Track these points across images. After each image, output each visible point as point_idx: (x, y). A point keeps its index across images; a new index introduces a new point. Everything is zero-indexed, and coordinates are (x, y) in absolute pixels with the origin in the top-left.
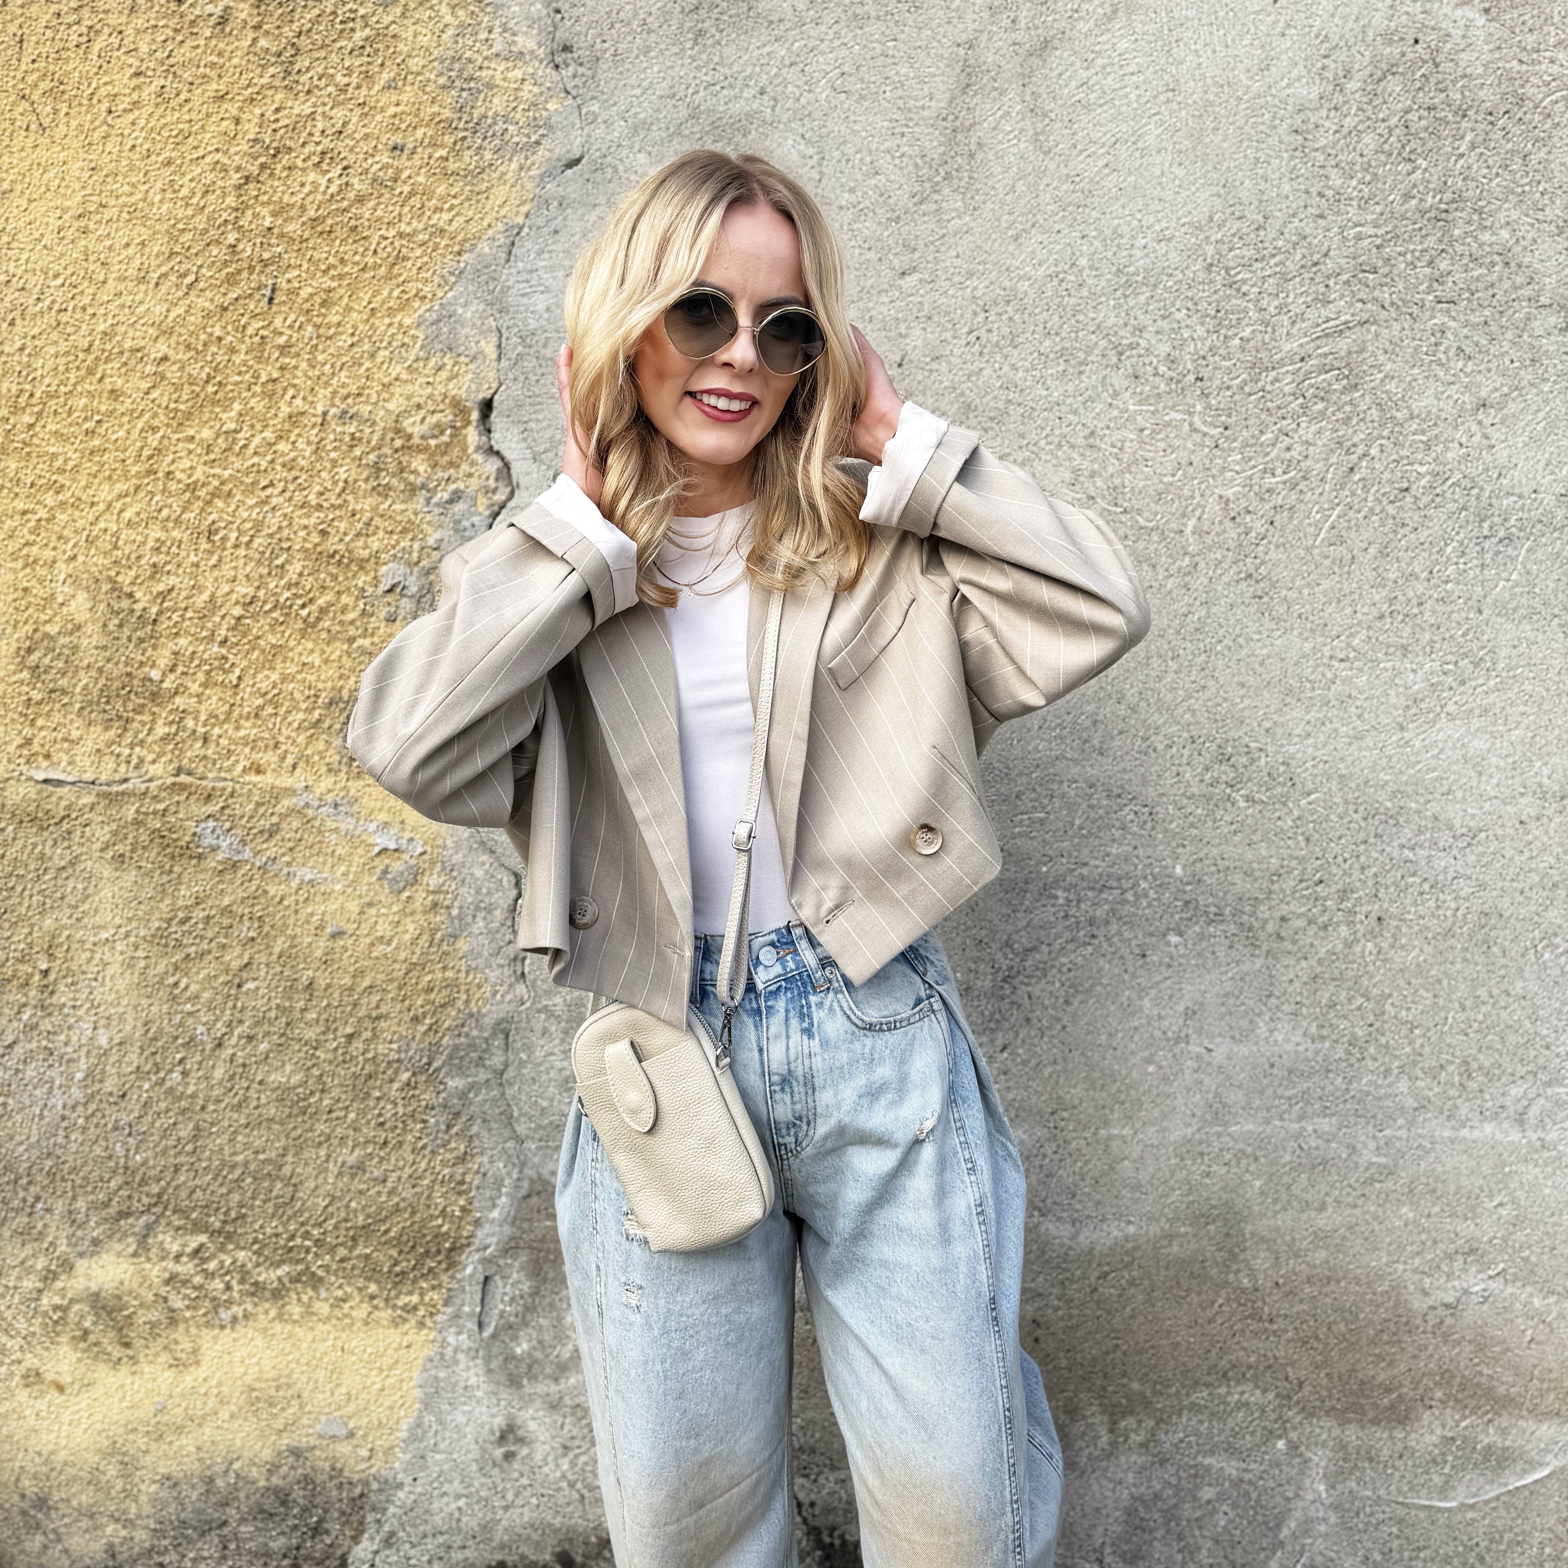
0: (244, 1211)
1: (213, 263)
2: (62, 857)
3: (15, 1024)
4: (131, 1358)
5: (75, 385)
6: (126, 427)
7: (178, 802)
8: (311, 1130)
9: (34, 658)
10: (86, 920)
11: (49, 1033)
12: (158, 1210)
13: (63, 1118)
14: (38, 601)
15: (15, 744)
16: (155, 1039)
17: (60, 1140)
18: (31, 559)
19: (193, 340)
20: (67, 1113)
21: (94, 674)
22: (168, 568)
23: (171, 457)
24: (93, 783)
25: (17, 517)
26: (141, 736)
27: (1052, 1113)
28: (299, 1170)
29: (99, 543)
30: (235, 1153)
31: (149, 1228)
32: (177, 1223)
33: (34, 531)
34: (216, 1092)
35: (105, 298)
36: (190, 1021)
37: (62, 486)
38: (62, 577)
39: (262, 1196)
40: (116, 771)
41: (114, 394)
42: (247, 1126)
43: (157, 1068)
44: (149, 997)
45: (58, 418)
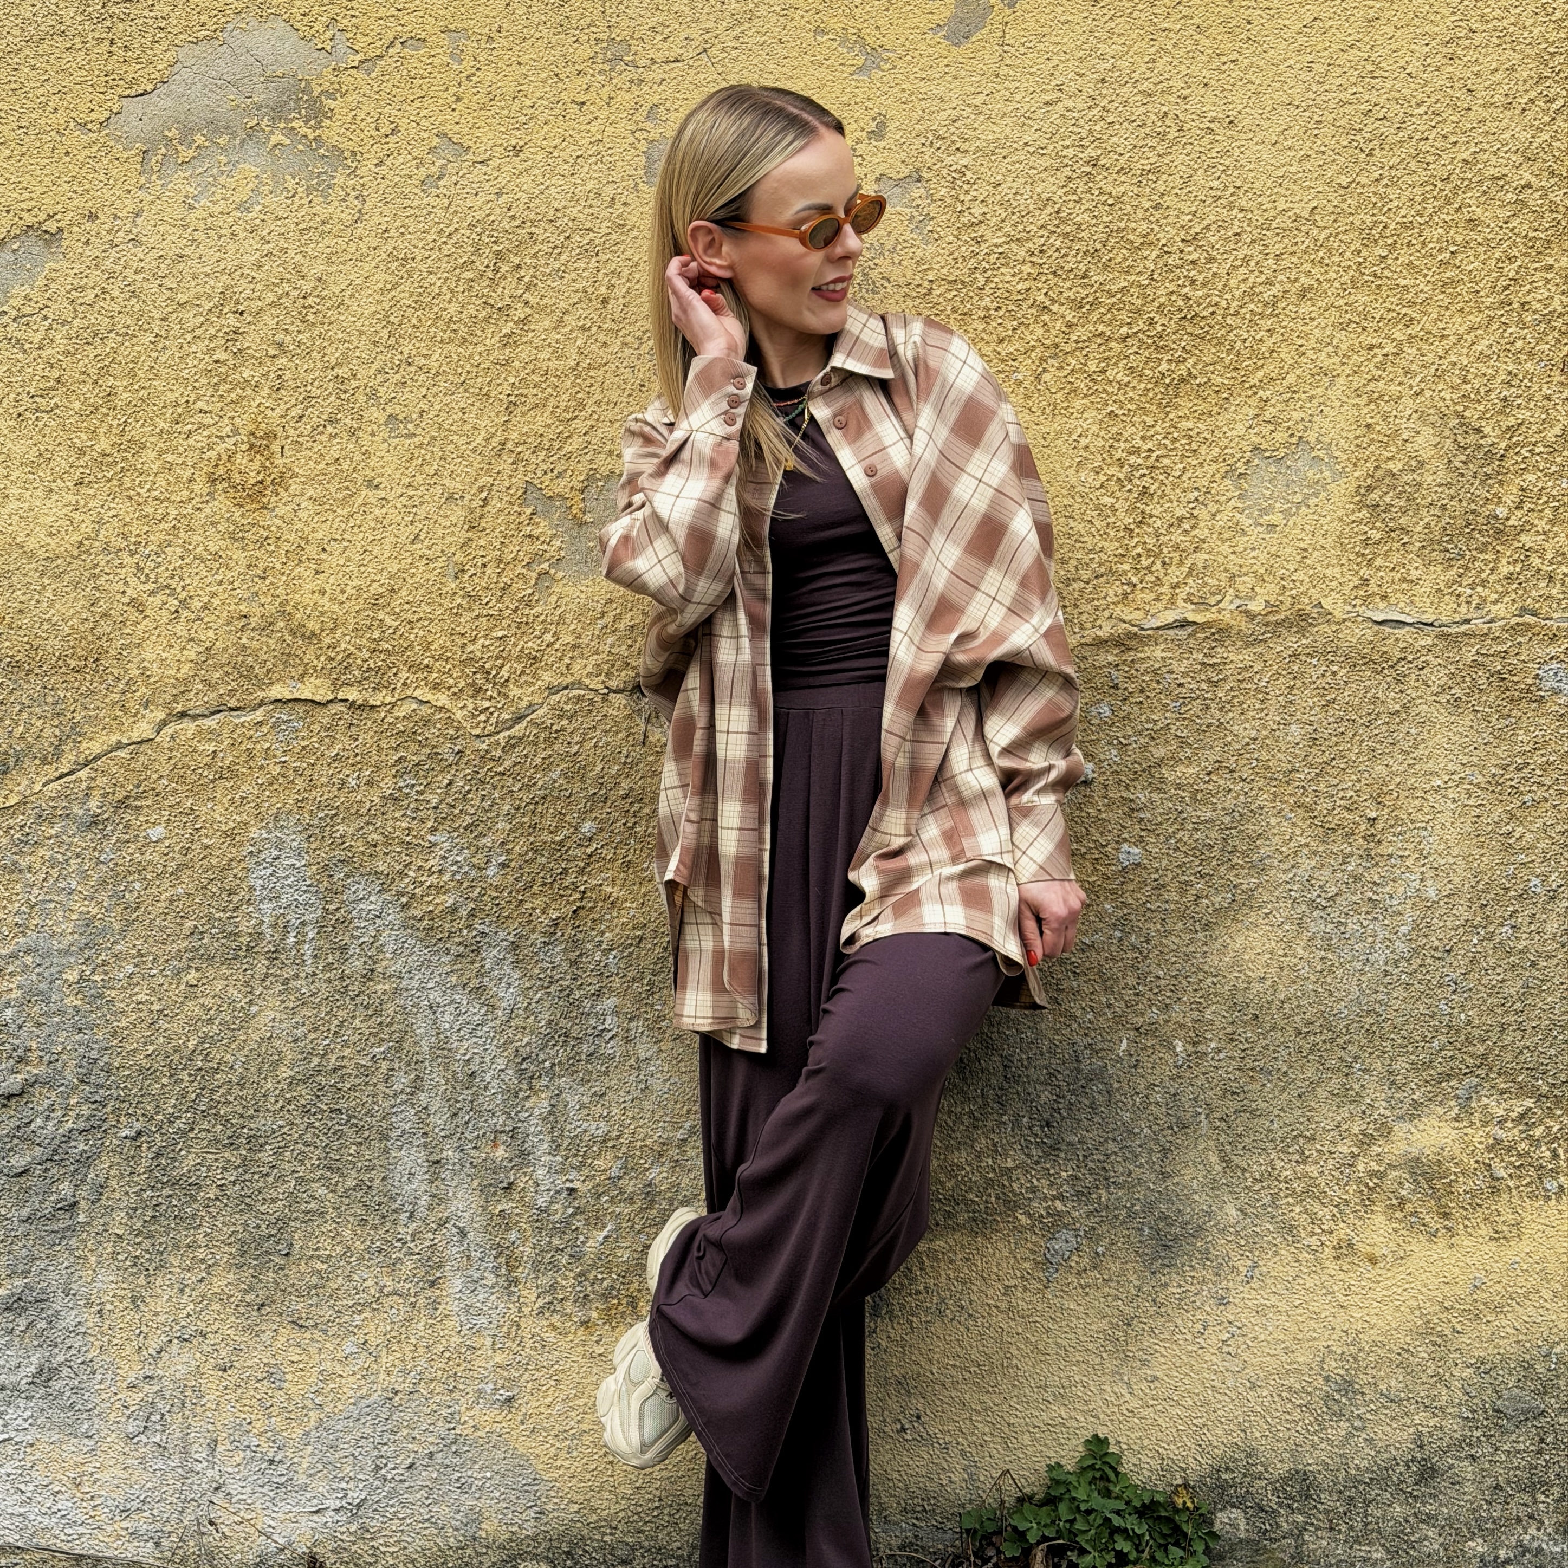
2: (1395, 702)
3: (1339, 875)
4: (1449, 1229)
5: (1431, 215)
6: (1482, 258)
7: (1520, 643)
9: (1374, 496)
10: (1418, 767)
11: (1375, 883)
12: (1482, 1072)
13: (1386, 973)
14: (1381, 438)
15: (1352, 585)
16: (1485, 891)
18: (1376, 395)
20: (1390, 968)
21: (1437, 512)
22: (1519, 401)
23: (1527, 287)
24: (1431, 625)
25: (1364, 352)
26: (1484, 575)
29: (1448, 377)
31: (1472, 1091)
32: (1502, 1086)
33: (1381, 366)
34: (1548, 948)
35: (1469, 126)
36: (1524, 872)
37: (1412, 319)
38: (1407, 413)
40: (1455, 612)
41: (1472, 223)
43: (1487, 921)
44: (1481, 846)
45: (1412, 250)
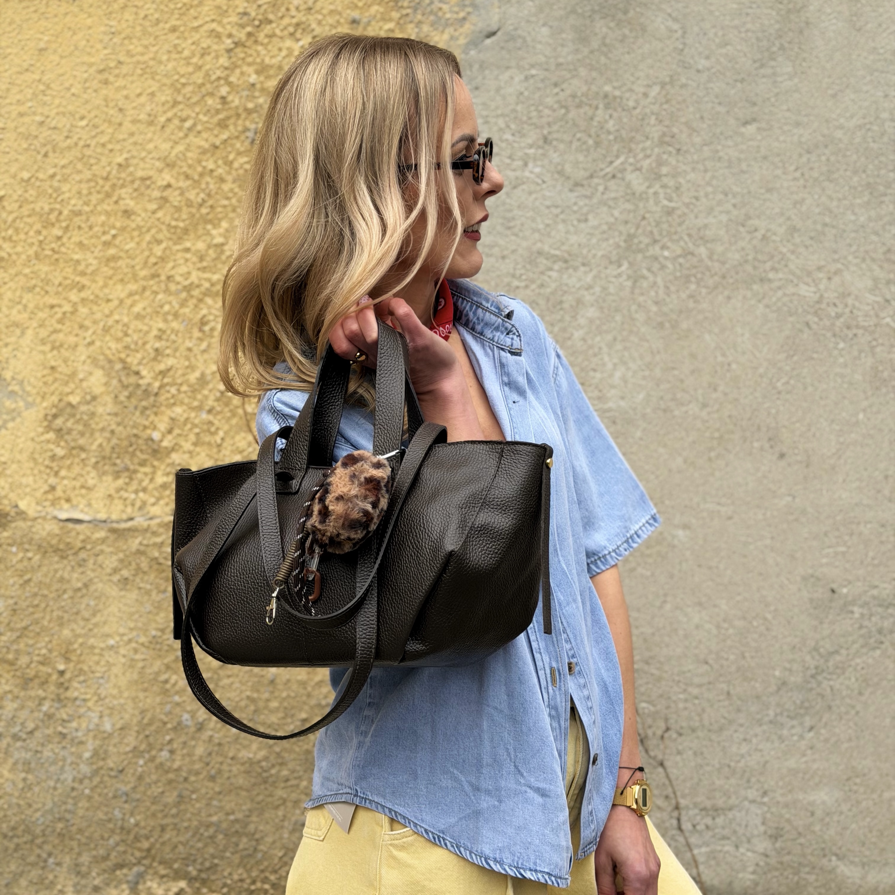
0: (216, 861)
1: (208, 111)
2: (78, 580)
3: (36, 714)
5: (95, 206)
6: (137, 240)
8: (271, 795)
9: (59, 422)
10: (96, 631)
11: (64, 721)
12: (146, 862)
13: (73, 789)
14: (62, 377)
15: (42, 490)
16: (150, 724)
17: (69, 807)
18: (57, 344)
19: (189, 172)
20: (76, 785)
21: (107, 434)
22: (168, 351)
23: (171, 265)
24: (105, 521)
25: (47, 310)
26: (144, 484)
27: (848, 779)
28: (261, 828)
29: (112, 331)
30: (210, 815)
31: (141, 876)
32: (163, 872)
33: (60, 321)
34: (197, 766)
35: (121, 137)
36: (178, 710)
37: (83, 287)
38: (83, 358)
39: (231, 850)
40: (123, 511)
41: (127, 213)
42: (220, 793)
43: (151, 747)
44: (145, 690)
45: (81, 232)
